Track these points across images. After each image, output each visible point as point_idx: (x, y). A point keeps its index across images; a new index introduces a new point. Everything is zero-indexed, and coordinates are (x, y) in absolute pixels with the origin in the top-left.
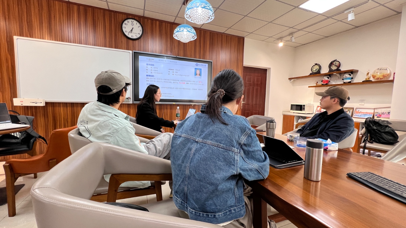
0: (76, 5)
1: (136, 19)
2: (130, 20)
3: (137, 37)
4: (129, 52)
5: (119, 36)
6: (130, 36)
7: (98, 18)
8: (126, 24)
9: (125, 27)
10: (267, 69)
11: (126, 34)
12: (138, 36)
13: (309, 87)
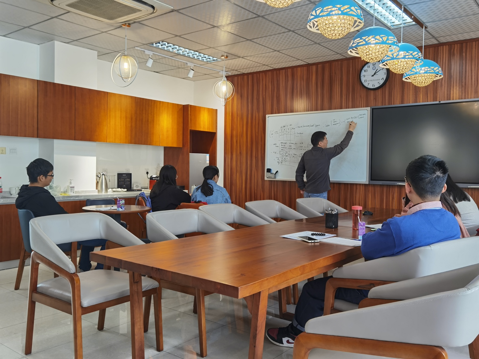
3: (380, 85)
4: (367, 110)
7: (335, 73)
8: (366, 70)
9: (364, 76)
11: (366, 84)
12: (382, 82)
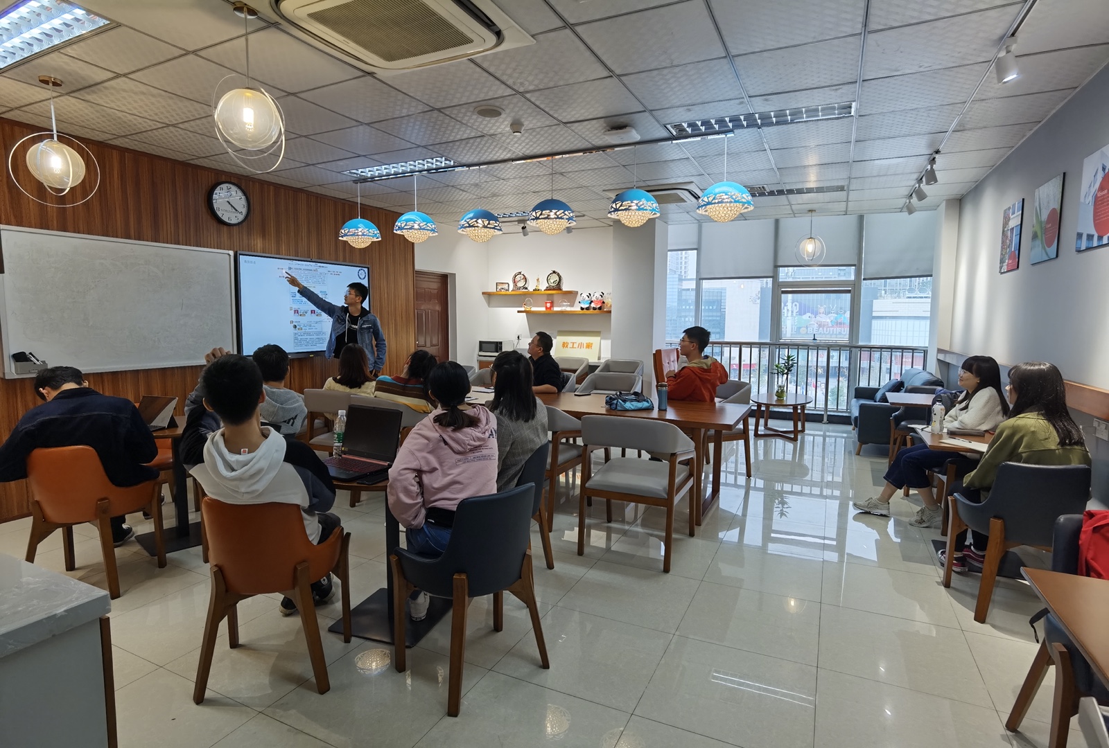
0: (115, 149)
1: (233, 181)
2: (224, 186)
3: (238, 221)
4: (229, 254)
5: (202, 218)
6: (225, 219)
9: (216, 201)
10: (447, 275)
11: (219, 214)
12: (241, 218)
13: (519, 312)
